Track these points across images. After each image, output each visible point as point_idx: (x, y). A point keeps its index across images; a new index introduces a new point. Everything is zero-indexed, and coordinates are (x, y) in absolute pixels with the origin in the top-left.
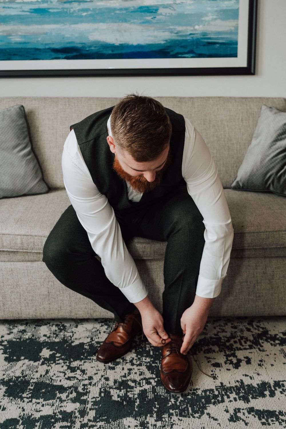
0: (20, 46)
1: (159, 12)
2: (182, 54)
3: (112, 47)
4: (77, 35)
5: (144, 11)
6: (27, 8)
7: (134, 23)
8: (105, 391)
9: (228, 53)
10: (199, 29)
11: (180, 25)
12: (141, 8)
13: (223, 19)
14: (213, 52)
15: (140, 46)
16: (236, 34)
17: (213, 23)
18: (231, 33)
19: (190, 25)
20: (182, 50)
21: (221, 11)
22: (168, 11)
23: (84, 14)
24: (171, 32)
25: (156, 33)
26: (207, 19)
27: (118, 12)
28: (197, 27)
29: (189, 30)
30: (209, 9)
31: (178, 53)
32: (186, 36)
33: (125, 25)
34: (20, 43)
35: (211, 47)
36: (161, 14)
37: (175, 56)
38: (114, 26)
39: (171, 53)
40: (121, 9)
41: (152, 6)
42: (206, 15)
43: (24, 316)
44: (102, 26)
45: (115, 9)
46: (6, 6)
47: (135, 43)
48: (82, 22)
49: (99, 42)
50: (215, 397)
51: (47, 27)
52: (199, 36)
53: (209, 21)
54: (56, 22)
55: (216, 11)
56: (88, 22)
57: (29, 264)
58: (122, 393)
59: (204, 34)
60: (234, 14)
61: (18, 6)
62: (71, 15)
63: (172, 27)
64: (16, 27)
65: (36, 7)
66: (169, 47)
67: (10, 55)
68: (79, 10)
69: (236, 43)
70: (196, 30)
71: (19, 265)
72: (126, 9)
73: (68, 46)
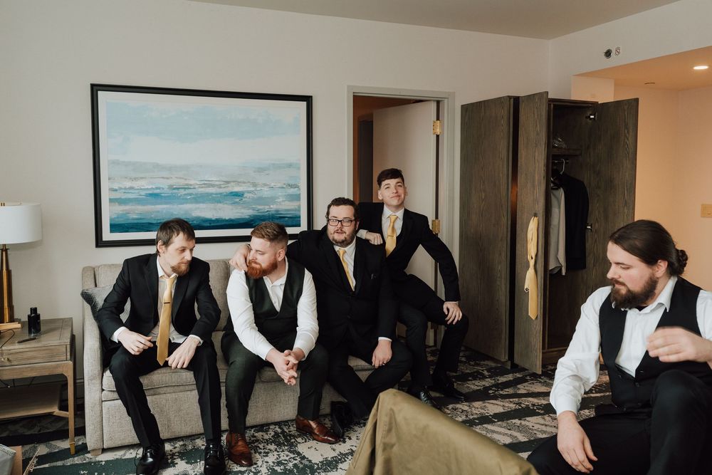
0: (136, 221)
1: (245, 196)
3: (210, 221)
6: (143, 193)
8: (271, 469)
9: (294, 224)
10: (274, 207)
11: (260, 205)
12: (232, 193)
13: (289, 201)
15: (231, 220)
16: (299, 211)
17: (283, 203)
18: (296, 210)
19: (268, 205)
22: (251, 195)
24: (254, 210)
25: (243, 211)
26: (279, 200)
28: (272, 206)
29: (267, 208)
30: (280, 194)
33: (220, 205)
35: (282, 220)
36: (246, 197)
38: (212, 206)
40: (216, 194)
43: (183, 434)
44: (202, 206)
45: (212, 194)
47: (227, 218)
48: (187, 203)
49: (199, 217)
50: (340, 460)
51: (159, 207)
52: (273, 212)
53: (280, 202)
54: (166, 203)
56: (192, 203)
57: (189, 393)
58: (282, 467)
59: (277, 211)
60: (298, 198)
61: (136, 191)
62: (179, 198)
64: (133, 207)
65: (151, 192)
66: (252, 220)
68: (185, 194)
69: (300, 217)
71: (181, 394)
72: (221, 194)
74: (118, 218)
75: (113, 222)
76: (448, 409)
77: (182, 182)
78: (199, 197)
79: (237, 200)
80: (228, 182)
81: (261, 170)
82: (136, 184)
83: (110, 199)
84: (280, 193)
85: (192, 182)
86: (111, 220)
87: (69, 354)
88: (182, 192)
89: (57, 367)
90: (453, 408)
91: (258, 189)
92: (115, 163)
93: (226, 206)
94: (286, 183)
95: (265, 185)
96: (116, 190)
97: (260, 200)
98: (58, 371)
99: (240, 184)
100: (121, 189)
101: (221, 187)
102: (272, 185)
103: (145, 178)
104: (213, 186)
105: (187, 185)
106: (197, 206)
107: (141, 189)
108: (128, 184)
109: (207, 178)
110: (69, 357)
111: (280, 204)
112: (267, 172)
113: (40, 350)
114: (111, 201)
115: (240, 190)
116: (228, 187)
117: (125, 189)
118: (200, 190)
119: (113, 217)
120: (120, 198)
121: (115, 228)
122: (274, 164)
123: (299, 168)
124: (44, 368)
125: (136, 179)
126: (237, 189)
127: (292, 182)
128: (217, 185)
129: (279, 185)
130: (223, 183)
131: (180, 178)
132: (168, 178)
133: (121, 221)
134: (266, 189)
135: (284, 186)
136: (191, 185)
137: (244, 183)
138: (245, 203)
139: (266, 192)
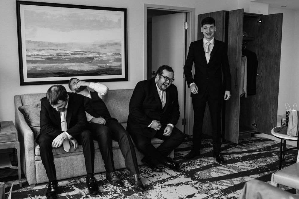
1: (94, 59)
2: (102, 74)
3: (77, 72)
4: (63, 68)
5: (89, 59)
6: (44, 57)
7: (85, 63)
9: (119, 73)
10: (108, 65)
11: (102, 64)
12: (88, 57)
13: (116, 62)
14: (113, 73)
15: (87, 71)
16: (121, 67)
17: (113, 63)
18: (119, 66)
19: (105, 64)
20: (103, 73)
21: (116, 59)
22: (97, 59)
23: (66, 60)
24: (99, 66)
25: (93, 67)
26: (111, 61)
27: (79, 59)
28: (107, 64)
31: (101, 74)
32: (104, 67)
33: (82, 64)
34: (41, 71)
35: (113, 71)
36: (95, 60)
37: (100, 75)
38: (78, 64)
39: (99, 74)
40: (80, 58)
41: (91, 57)
42: (111, 60)
44: (73, 64)
45: (78, 58)
46: (35, 57)
47: (86, 70)
48: (65, 63)
49: (72, 70)
51: (52, 65)
52: (108, 68)
53: (112, 62)
54: (55, 63)
55: (114, 59)
56: (68, 63)
57: (77, 156)
59: (110, 67)
60: (120, 60)
61: (40, 57)
62: (61, 60)
63: (99, 64)
64: (39, 65)
65: (48, 57)
66: (98, 71)
67: (36, 76)
68: (65, 58)
69: (121, 70)
70: (107, 65)
71: (73, 157)
72: (82, 58)
73: (60, 72)
74: (31, 70)
75: (28, 73)
76: (198, 160)
77: (63, 52)
78: (71, 60)
79: (91, 61)
80: (86, 52)
81: (102, 46)
82: (40, 53)
83: (27, 61)
84: (111, 58)
85: (68, 52)
86: (28, 71)
87: (17, 138)
88: (63, 57)
89: (11, 144)
90: (200, 160)
91: (101, 56)
92: (29, 42)
93: (85, 64)
94: (114, 52)
95: (104, 54)
96: (30, 56)
97: (102, 61)
98: (13, 146)
99: (92, 53)
100: (32, 55)
101: (82, 55)
102: (108, 54)
103: (45, 50)
104: (78, 54)
105: (65, 53)
106: (71, 64)
107: (42, 55)
108: (36, 53)
109: (75, 50)
110: (17, 139)
111: (112, 63)
112: (105, 47)
113: (3, 136)
114: (28, 61)
115: (92, 56)
116: (86, 54)
117: (35, 55)
118: (72, 56)
119: (29, 70)
120: (32, 60)
121: (30, 75)
122: (108, 43)
123: (121, 45)
124: (5, 145)
125: (40, 50)
126: (90, 56)
127: (117, 52)
128: (80, 54)
129: (111, 54)
130: (83, 52)
131: (62, 50)
132: (56, 50)
133: (33, 72)
134: (105, 56)
135: (114, 54)
136: (68, 53)
137: (94, 52)
138: (94, 63)
139: (105, 57)
